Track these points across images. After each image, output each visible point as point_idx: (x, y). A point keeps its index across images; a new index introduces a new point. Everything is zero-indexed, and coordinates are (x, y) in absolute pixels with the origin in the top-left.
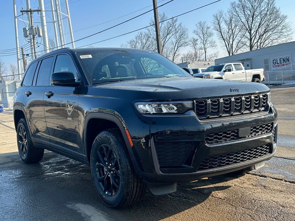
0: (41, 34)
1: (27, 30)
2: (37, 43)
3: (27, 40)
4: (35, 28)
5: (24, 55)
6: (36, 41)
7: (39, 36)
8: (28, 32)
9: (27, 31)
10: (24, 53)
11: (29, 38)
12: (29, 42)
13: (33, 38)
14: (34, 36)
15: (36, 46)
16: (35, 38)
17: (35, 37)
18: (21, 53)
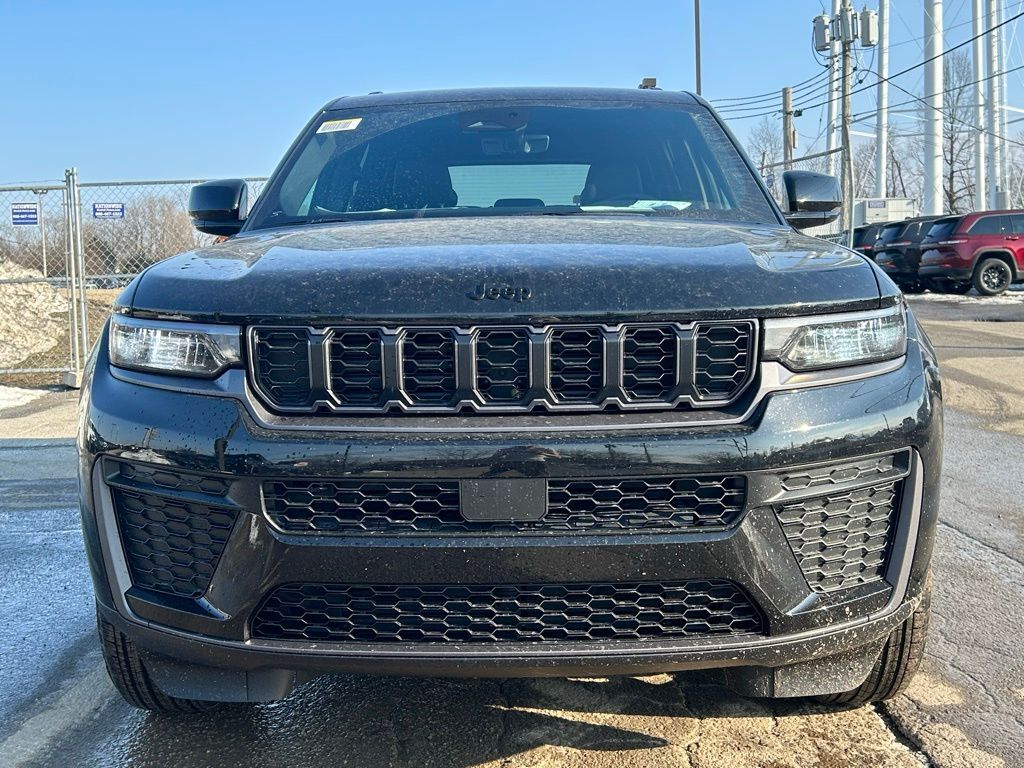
0: (874, 37)
1: (827, 23)
2: (855, 69)
3: (821, 59)
4: (854, 17)
5: (790, 113)
6: (851, 63)
7: (867, 43)
8: (828, 31)
9: (827, 27)
10: (791, 109)
11: (827, 53)
12: (827, 66)
13: (844, 51)
14: (846, 45)
15: (851, 81)
16: (851, 54)
17: (849, 49)
18: (781, 107)
